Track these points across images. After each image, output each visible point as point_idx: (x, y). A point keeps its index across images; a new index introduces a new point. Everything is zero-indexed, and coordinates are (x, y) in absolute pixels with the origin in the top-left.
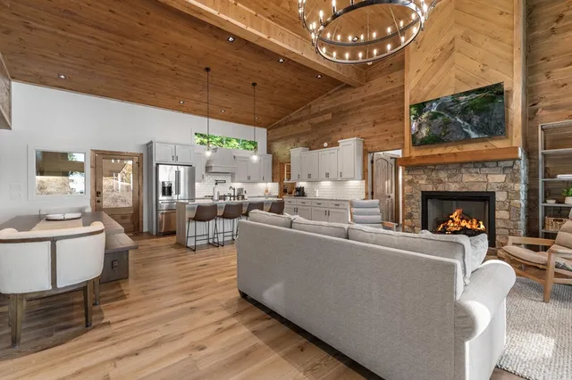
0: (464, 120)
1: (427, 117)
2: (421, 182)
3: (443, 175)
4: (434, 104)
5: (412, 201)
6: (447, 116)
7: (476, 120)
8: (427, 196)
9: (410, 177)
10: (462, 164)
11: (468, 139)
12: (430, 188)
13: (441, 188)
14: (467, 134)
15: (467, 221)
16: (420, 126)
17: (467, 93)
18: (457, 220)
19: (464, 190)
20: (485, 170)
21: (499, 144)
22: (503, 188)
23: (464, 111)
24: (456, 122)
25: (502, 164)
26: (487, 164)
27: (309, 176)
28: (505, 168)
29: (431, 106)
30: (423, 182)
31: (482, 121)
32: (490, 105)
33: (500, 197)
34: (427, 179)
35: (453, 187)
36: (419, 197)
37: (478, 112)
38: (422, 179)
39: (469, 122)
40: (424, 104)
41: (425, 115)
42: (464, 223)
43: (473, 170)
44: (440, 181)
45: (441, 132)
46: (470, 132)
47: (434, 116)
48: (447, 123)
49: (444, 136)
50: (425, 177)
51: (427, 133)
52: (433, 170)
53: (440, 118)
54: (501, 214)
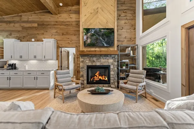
0: (103, 39)
1: (90, 35)
2: (86, 61)
3: (95, 59)
4: (93, 30)
5: (83, 69)
6: (97, 36)
7: (106, 39)
8: (89, 67)
9: (82, 59)
10: (101, 55)
11: (103, 46)
12: (90, 64)
13: (94, 64)
14: (103, 44)
15: (101, 76)
16: (87, 38)
17: (104, 29)
18: (98, 76)
19: (101, 65)
20: (108, 58)
21: (111, 49)
22: (112, 64)
23: (103, 35)
24: (100, 39)
25: (112, 56)
26: (108, 56)
27: (21, 57)
28: (113, 57)
29: (92, 31)
30: (87, 62)
31: (108, 40)
32: (110, 35)
33: (112, 67)
34: (89, 60)
35: (98, 64)
36: (86, 68)
37: (107, 37)
38: (87, 60)
39: (104, 40)
40: (89, 29)
41: (89, 34)
42: (100, 77)
43: (104, 58)
44: (94, 61)
45: (94, 42)
46: (104, 44)
47: (93, 35)
48: (97, 39)
49: (96, 43)
50: (88, 59)
51: (90, 42)
52: (91, 57)
53: (95, 36)
54: (112, 73)
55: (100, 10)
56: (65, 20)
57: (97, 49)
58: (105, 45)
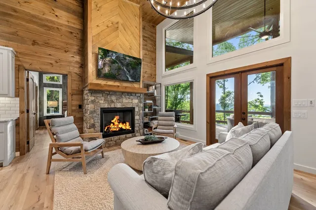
0: (127, 70)
1: (109, 61)
2: (100, 102)
3: (114, 98)
4: (114, 54)
5: (95, 115)
6: (120, 64)
7: (132, 71)
8: (104, 111)
9: (93, 98)
10: (123, 93)
11: (127, 81)
12: (106, 106)
13: (112, 106)
14: (127, 77)
15: (123, 123)
16: (104, 64)
17: (130, 57)
18: (116, 123)
19: (124, 107)
20: (131, 97)
21: (136, 85)
22: (137, 106)
23: (128, 65)
24: (124, 70)
25: (137, 95)
26: (132, 94)
28: (138, 97)
29: (112, 55)
30: (102, 102)
31: (133, 73)
32: (137, 67)
33: (137, 110)
34: (104, 100)
35: (119, 105)
36: (99, 112)
37: (133, 68)
38: (101, 100)
39: (129, 72)
40: (108, 51)
41: (108, 59)
42: (121, 126)
43: (127, 97)
44: (112, 102)
45: (114, 72)
47: (113, 62)
48: (119, 69)
49: (118, 75)
50: (103, 98)
51: (109, 71)
52: (108, 94)
53: (117, 64)
54: (137, 117)
55: (120, 27)
56: (41, 16)
57: (117, 84)
58: (130, 80)
